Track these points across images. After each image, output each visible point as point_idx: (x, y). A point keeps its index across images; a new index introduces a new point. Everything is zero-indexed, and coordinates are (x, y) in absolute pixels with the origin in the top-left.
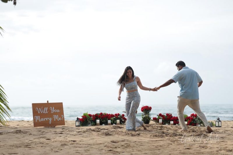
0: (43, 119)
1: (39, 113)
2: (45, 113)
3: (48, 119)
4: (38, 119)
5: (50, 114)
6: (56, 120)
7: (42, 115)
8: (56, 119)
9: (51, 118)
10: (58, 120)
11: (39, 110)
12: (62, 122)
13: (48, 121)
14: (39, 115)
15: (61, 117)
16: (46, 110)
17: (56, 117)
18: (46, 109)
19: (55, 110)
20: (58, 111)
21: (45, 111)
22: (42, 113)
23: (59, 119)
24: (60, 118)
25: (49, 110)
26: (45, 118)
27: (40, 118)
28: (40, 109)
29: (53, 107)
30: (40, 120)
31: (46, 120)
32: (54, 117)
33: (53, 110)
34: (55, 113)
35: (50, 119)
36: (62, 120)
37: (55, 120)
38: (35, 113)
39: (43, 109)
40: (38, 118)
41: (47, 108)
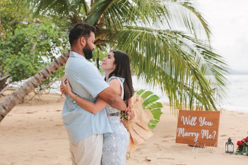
0: (188, 134)
1: (184, 124)
2: (192, 125)
3: (194, 135)
4: (181, 133)
5: (197, 128)
6: (205, 137)
7: (188, 128)
8: (205, 135)
9: (198, 133)
10: (207, 138)
11: (186, 121)
12: (213, 142)
13: (194, 137)
14: (184, 127)
15: (213, 134)
16: (194, 122)
17: (205, 133)
18: (194, 119)
19: (205, 123)
20: (210, 124)
21: (192, 121)
22: (188, 124)
23: (208, 136)
24: (210, 135)
25: (197, 121)
26: (191, 133)
27: (185, 132)
28: (186, 118)
29: (204, 118)
30: (184, 134)
31: (191, 135)
32: (202, 133)
33: (203, 122)
34: (205, 127)
35: (197, 135)
36: (212, 139)
37: (203, 138)
38: (180, 124)
39: (191, 119)
40: (182, 130)
41: (196, 118)
